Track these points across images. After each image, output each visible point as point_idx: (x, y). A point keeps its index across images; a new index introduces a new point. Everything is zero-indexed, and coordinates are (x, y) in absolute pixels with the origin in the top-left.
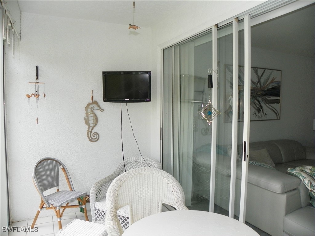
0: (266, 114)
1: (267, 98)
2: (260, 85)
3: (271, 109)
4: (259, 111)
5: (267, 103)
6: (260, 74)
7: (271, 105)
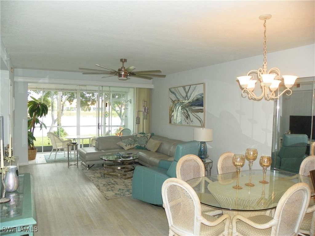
0: (192, 121)
1: (193, 108)
2: (188, 98)
3: (196, 117)
4: (187, 118)
5: (193, 112)
6: (187, 90)
7: (196, 114)
